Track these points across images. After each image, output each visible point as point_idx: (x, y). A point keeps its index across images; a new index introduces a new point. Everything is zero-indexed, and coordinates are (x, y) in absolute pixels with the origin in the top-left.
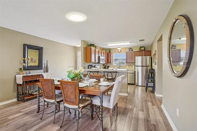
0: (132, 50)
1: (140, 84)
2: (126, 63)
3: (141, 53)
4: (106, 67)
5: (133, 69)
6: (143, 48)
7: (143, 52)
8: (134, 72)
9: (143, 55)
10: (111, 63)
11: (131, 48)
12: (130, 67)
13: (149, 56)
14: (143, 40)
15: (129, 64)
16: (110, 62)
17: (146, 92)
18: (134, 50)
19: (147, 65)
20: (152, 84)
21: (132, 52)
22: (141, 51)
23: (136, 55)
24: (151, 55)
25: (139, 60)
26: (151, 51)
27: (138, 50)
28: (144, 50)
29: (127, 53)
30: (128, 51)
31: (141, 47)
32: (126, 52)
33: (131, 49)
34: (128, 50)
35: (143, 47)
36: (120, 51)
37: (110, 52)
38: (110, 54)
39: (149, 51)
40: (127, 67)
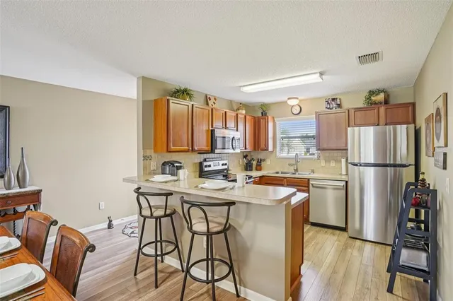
0: (339, 106)
1: (370, 232)
2: (319, 150)
3: (373, 114)
4: (254, 163)
5: (344, 172)
6: (381, 97)
7: (382, 110)
8: (344, 183)
9: (382, 120)
10: (267, 150)
11: (333, 100)
12: (333, 164)
13: (408, 123)
14: (374, 57)
15: (327, 154)
16: (262, 146)
17: (390, 290)
18: (346, 105)
19: (398, 162)
20: (421, 260)
21: (339, 110)
22: (371, 105)
23: (352, 122)
24: (414, 121)
25: (365, 141)
26: (414, 105)
27: (361, 104)
28: (386, 102)
29: (318, 115)
30: (322, 107)
31: (372, 93)
32: (316, 113)
33: (334, 102)
34: (325, 105)
35: (379, 91)
36: (296, 110)
37: (264, 114)
38: (262, 121)
39: (406, 105)
40: (323, 163)
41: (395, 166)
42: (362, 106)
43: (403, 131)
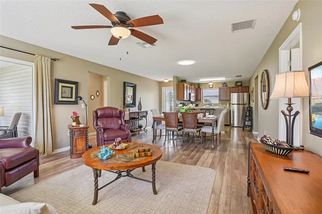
1: (236, 125)
2: (219, 100)
3: (237, 89)
5: (228, 108)
7: (240, 88)
8: (229, 111)
9: (240, 91)
10: (201, 101)
12: (224, 105)
13: (247, 92)
14: (240, 76)
15: (222, 102)
16: (199, 99)
17: (243, 132)
18: (229, 86)
19: (245, 103)
20: (249, 123)
21: (226, 87)
22: (237, 86)
23: (231, 91)
24: (249, 92)
25: (234, 97)
26: (249, 87)
28: (241, 85)
29: (220, 89)
31: (237, 82)
33: (225, 84)
34: (222, 85)
35: (239, 82)
36: (211, 86)
37: (199, 87)
38: (199, 90)
39: (246, 87)
40: (221, 105)
41: (243, 104)
42: (233, 86)
43: (245, 94)
